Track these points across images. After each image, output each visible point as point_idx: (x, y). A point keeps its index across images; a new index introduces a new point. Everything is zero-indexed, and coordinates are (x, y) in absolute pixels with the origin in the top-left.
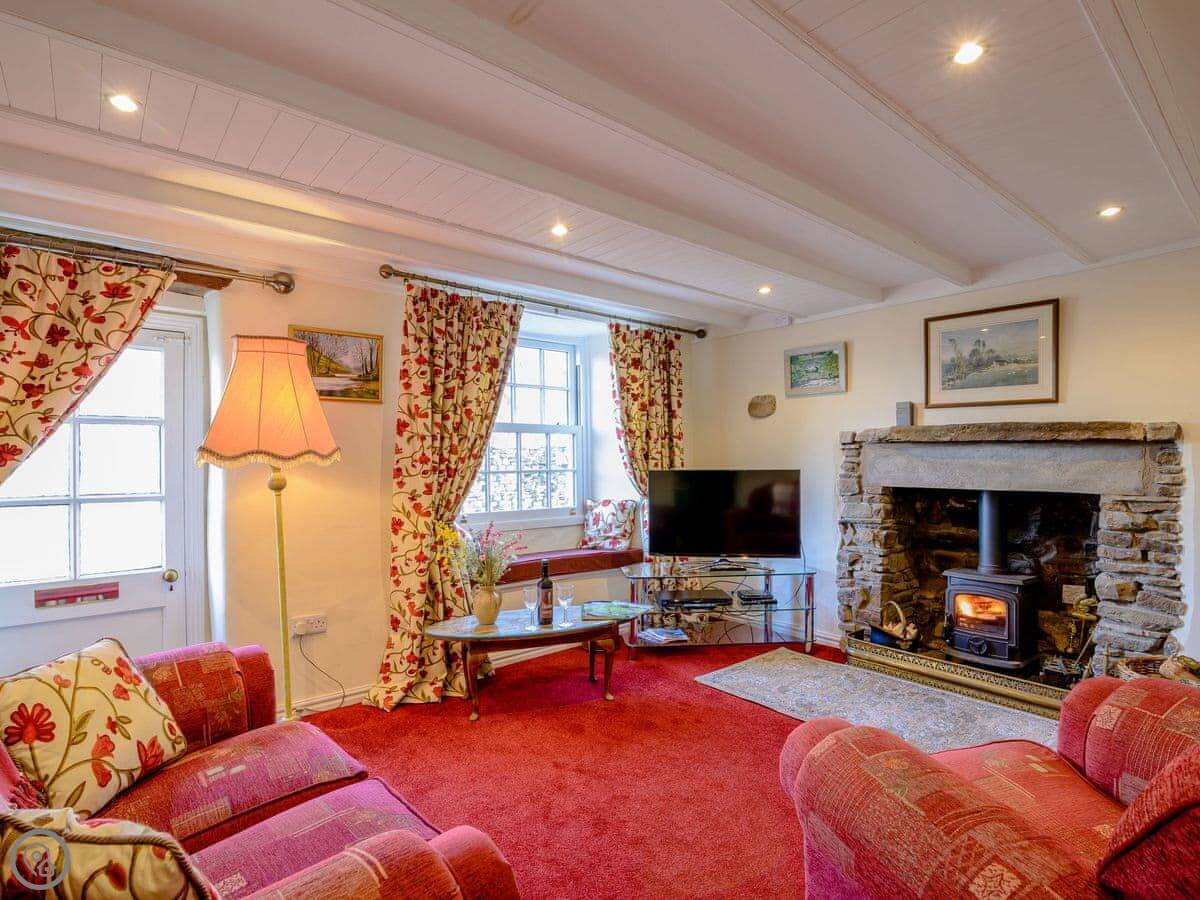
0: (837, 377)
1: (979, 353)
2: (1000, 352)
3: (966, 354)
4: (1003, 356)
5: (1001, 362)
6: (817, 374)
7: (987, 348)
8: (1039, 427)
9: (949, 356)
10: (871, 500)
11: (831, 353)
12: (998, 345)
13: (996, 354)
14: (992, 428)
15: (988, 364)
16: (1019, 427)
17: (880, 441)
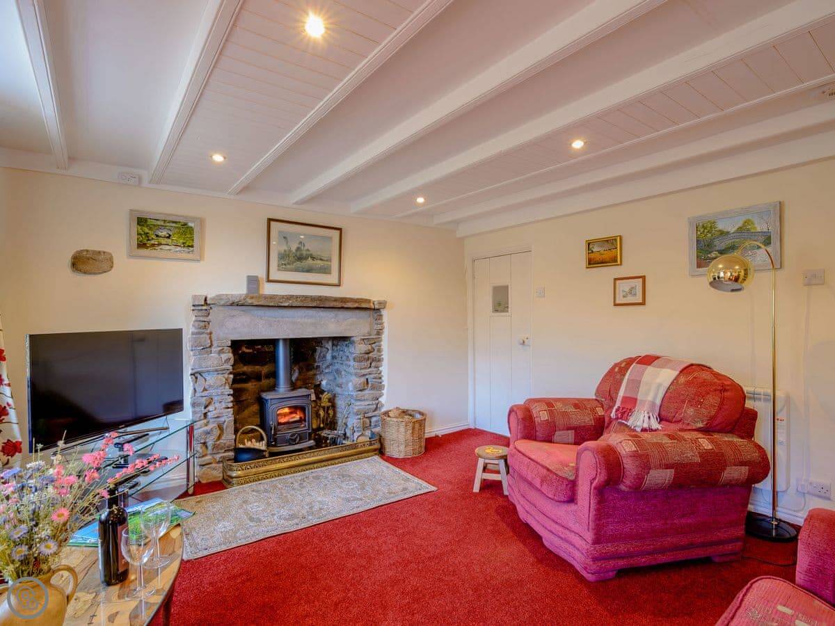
0: (192, 246)
1: (301, 250)
2: (314, 252)
3: (294, 249)
4: (314, 254)
5: (313, 258)
6: (170, 240)
7: (306, 248)
8: (336, 300)
9: (284, 248)
10: (221, 352)
11: (185, 224)
12: (312, 247)
13: (311, 252)
14: (313, 299)
15: (306, 258)
16: (327, 299)
17: (232, 304)
